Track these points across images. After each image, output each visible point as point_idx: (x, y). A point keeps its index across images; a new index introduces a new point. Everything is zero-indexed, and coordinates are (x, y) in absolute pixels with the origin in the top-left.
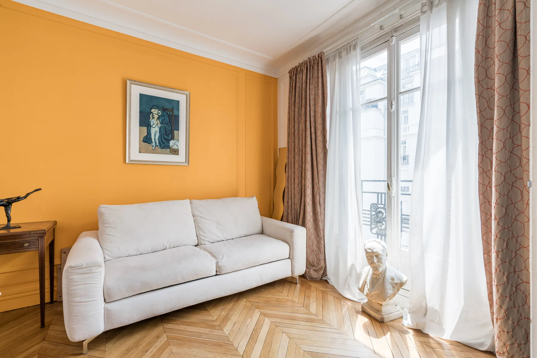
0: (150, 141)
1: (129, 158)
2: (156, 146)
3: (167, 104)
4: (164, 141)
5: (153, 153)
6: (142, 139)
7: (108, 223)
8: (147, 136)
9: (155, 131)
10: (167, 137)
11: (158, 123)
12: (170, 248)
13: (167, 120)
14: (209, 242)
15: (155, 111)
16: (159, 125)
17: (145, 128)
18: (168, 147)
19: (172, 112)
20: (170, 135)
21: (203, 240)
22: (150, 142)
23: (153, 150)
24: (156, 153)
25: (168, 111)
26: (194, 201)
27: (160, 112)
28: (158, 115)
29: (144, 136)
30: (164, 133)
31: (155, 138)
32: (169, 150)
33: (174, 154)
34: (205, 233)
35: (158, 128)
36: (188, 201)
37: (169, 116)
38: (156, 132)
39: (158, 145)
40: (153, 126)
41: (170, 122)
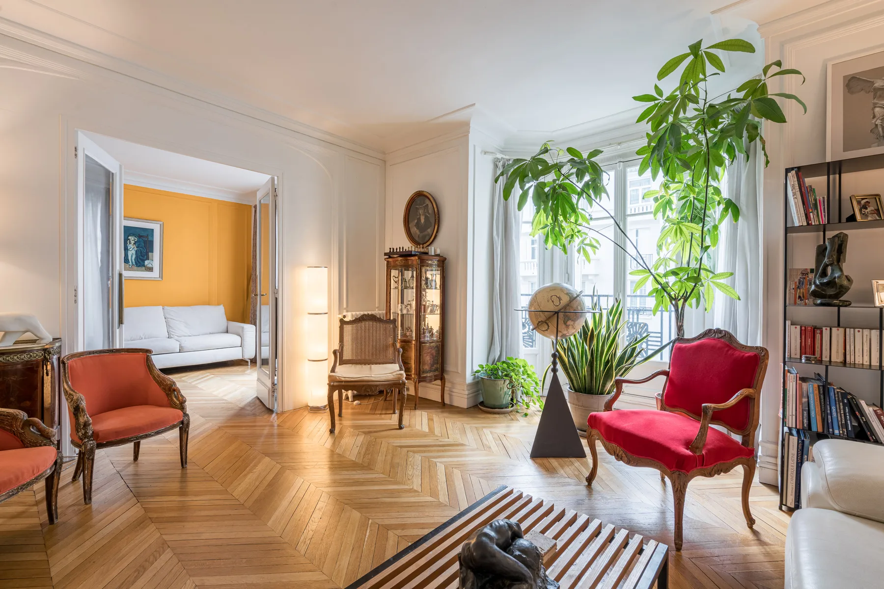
0: (127, 261)
2: (132, 265)
3: (142, 232)
4: (140, 261)
8: (126, 257)
10: (142, 258)
11: (134, 247)
12: (145, 339)
13: (142, 245)
14: (177, 336)
15: (131, 238)
16: (136, 249)
18: (144, 266)
19: (147, 238)
20: (146, 256)
21: (173, 335)
23: (130, 268)
26: (166, 307)
27: (136, 238)
28: (135, 241)
30: (140, 255)
31: (132, 259)
32: (144, 268)
33: (149, 271)
34: (175, 330)
35: (135, 251)
36: (161, 307)
37: (145, 242)
38: (133, 254)
39: (134, 264)
40: (130, 250)
41: (145, 246)
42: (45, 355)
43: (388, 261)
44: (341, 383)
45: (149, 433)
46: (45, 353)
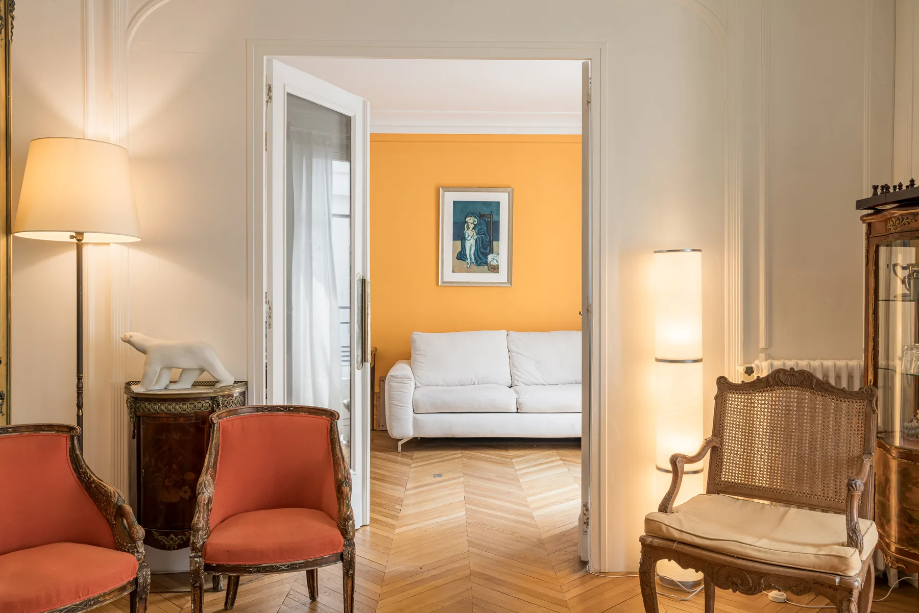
0: (464, 257)
1: (442, 280)
2: (471, 263)
3: (485, 209)
4: (481, 257)
5: (468, 272)
6: (456, 256)
7: (419, 350)
8: (461, 251)
9: (470, 244)
10: (484, 251)
11: (473, 235)
12: (478, 384)
13: (484, 229)
14: (523, 383)
15: (470, 220)
16: (475, 237)
17: (459, 242)
18: (486, 263)
19: (490, 218)
20: (488, 248)
21: (517, 380)
22: (464, 259)
23: (468, 268)
24: (471, 272)
25: (485, 218)
26: (511, 333)
27: (476, 219)
28: (474, 224)
29: (458, 252)
30: (481, 246)
31: (470, 254)
32: (486, 267)
33: (493, 272)
34: (520, 372)
35: (474, 241)
36: (505, 332)
37: (487, 223)
38: (472, 245)
39: (473, 261)
40: (468, 239)
41: (487, 231)
42: (213, 406)
43: (869, 225)
44: (670, 543)
45: (278, 565)
46: (213, 403)
